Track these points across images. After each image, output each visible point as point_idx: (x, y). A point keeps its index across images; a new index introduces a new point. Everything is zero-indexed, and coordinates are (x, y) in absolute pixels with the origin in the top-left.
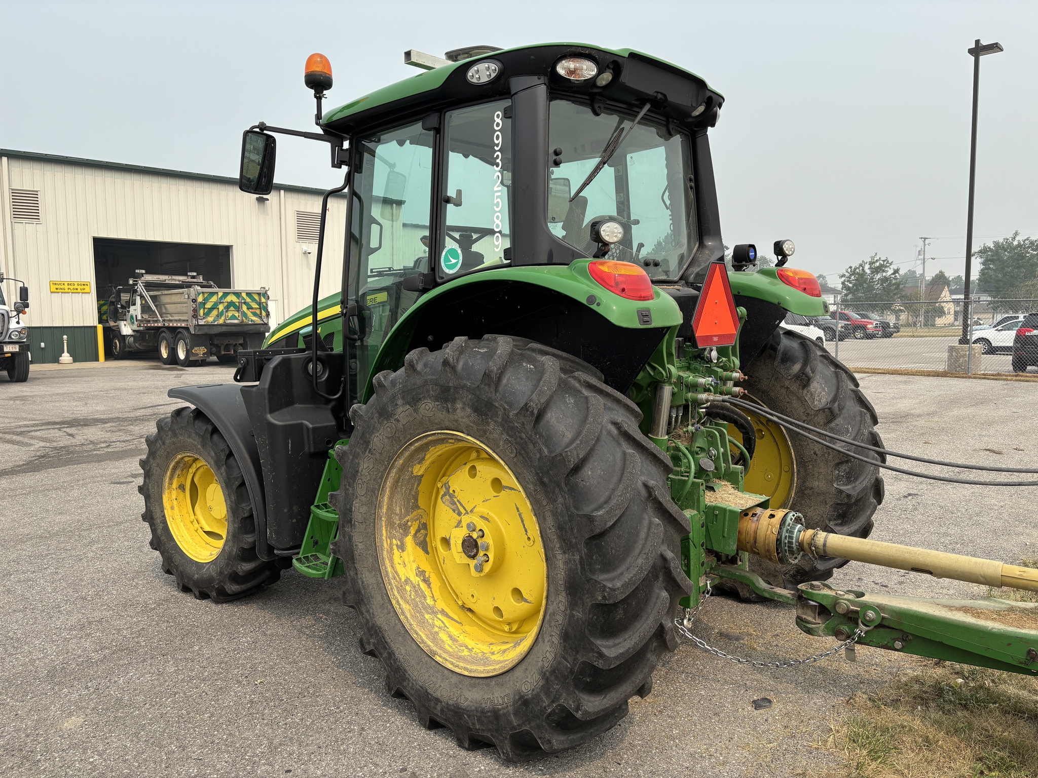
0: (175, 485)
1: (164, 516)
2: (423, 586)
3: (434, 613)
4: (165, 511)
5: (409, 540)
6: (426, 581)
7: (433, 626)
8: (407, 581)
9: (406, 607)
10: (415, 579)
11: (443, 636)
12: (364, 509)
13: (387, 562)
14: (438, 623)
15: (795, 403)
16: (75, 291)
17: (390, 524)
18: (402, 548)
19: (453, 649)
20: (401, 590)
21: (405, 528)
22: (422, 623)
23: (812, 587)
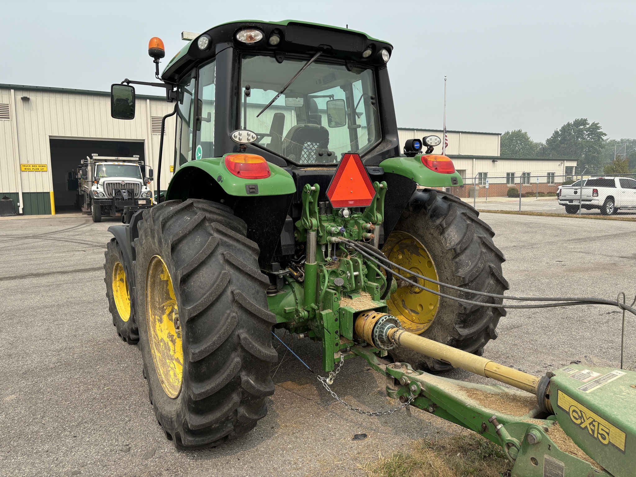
0: (118, 279)
1: (113, 295)
2: (170, 344)
3: (172, 359)
4: (114, 292)
5: (165, 317)
6: (173, 342)
7: (169, 366)
8: (162, 339)
9: (158, 354)
10: (166, 339)
11: (171, 373)
12: (141, 298)
13: (151, 328)
14: (172, 365)
15: (437, 245)
16: (37, 171)
17: (154, 307)
18: (161, 321)
19: (173, 380)
20: (158, 345)
21: (163, 311)
22: (164, 364)
23: (396, 367)
